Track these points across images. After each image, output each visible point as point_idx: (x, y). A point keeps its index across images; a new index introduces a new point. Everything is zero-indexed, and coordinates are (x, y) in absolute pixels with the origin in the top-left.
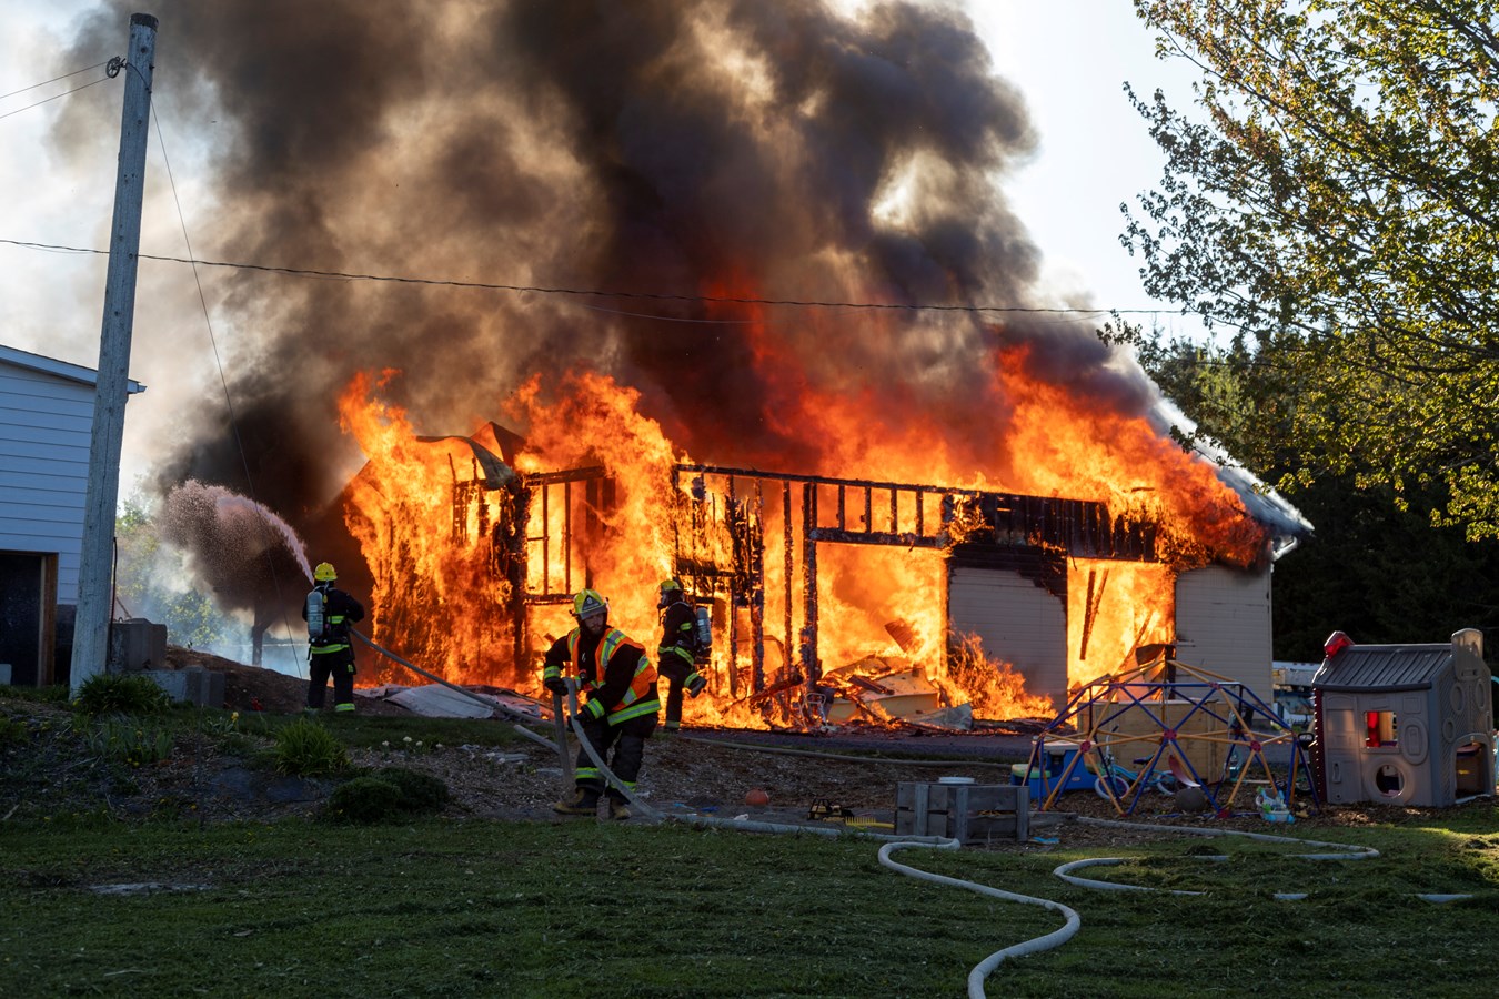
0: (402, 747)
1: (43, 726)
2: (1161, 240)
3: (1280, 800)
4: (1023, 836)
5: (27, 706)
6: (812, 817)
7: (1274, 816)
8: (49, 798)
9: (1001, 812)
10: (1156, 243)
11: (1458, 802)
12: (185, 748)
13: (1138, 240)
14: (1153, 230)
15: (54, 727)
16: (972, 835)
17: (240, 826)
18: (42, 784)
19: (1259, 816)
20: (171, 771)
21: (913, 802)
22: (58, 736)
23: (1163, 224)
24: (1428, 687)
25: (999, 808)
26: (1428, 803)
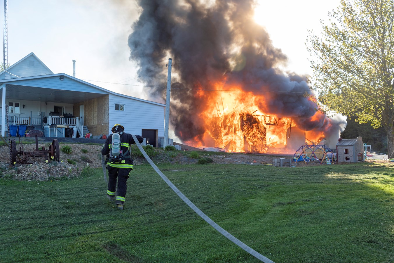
0: (206, 155)
1: (161, 152)
3: (329, 161)
4: (290, 166)
5: (158, 150)
7: (328, 163)
8: (162, 161)
11: (358, 162)
12: (179, 155)
15: (162, 153)
16: (283, 166)
17: (186, 165)
18: (161, 160)
19: (326, 163)
20: (177, 158)
21: (275, 161)
22: (163, 154)
25: (287, 162)
26: (353, 162)
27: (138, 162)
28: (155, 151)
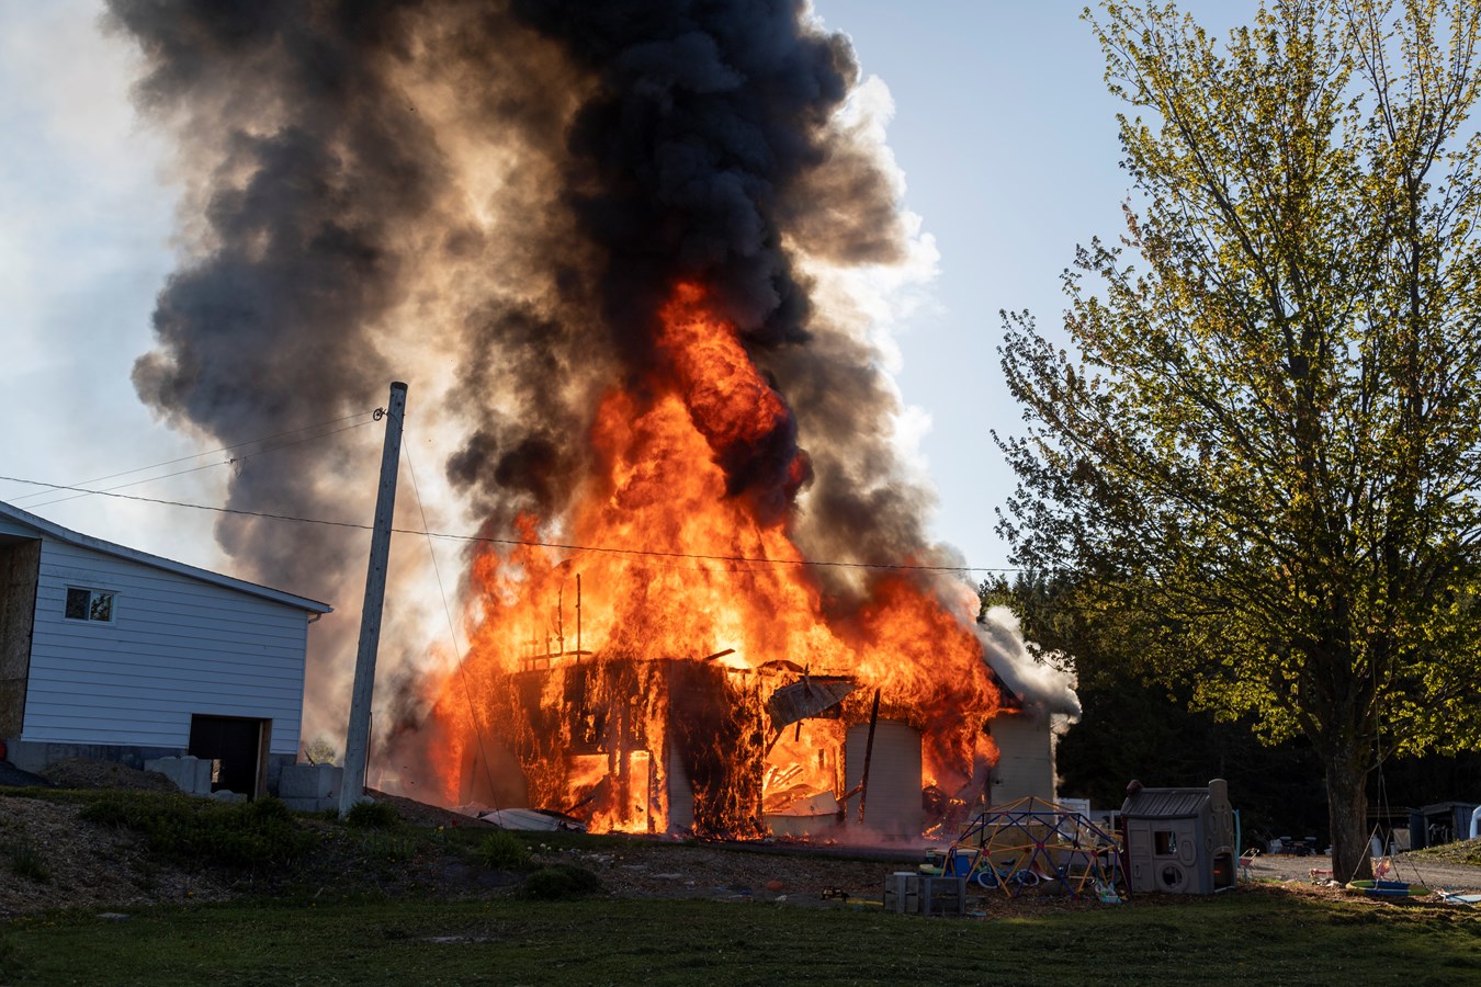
0: (540, 850)
2: (1021, 531)
3: (1111, 888)
4: (963, 910)
6: (824, 898)
7: (1108, 899)
8: (341, 883)
9: (950, 895)
10: (1017, 532)
11: (1216, 891)
13: (1005, 529)
14: (1016, 523)
15: (335, 837)
16: (934, 910)
19: (1097, 899)
20: (415, 866)
21: (894, 888)
22: (340, 842)
23: (1022, 520)
24: (1196, 816)
25: (948, 892)
26: (1198, 892)
27: (219, 889)
28: (299, 827)
